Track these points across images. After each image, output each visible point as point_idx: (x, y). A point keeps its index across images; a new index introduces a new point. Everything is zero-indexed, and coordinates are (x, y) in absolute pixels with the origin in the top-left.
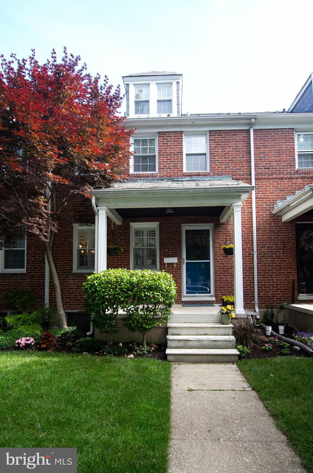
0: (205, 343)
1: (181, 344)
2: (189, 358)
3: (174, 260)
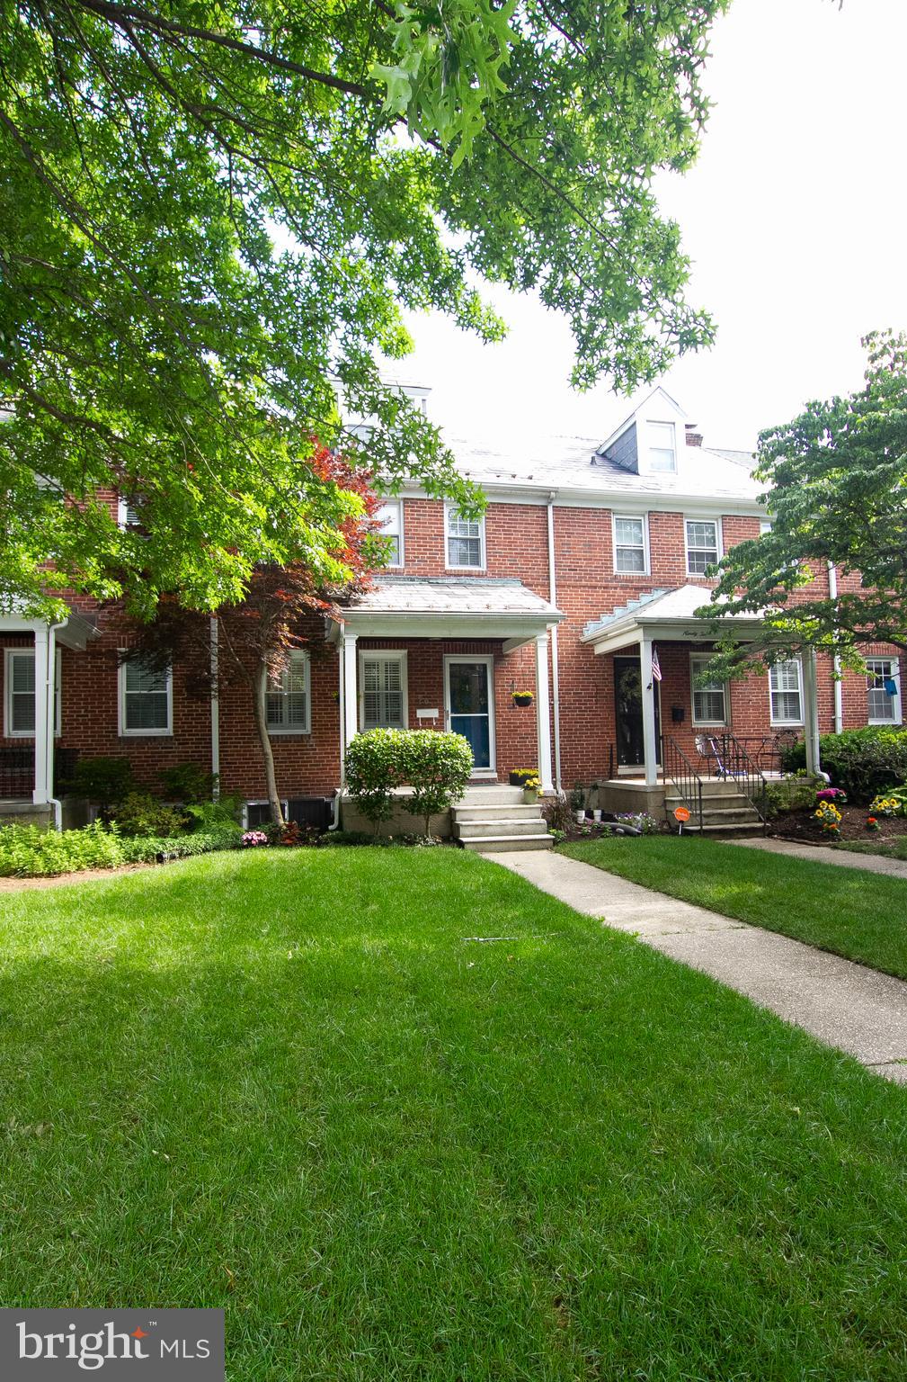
0: (509, 828)
1: (478, 831)
2: (493, 846)
3: (433, 713)
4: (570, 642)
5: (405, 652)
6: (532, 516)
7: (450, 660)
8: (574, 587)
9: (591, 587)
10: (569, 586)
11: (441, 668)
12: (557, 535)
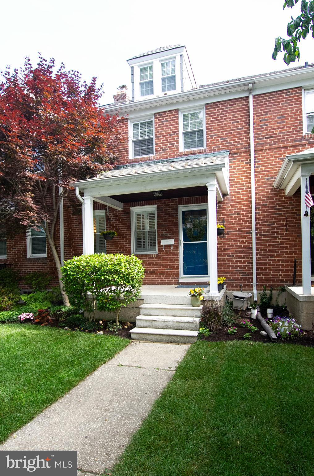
0: (170, 324)
3: (171, 242)
4: (266, 190)
5: (156, 206)
6: (239, 105)
7: (182, 208)
8: (269, 149)
9: (283, 147)
10: (266, 150)
11: (177, 214)
12: (256, 115)
